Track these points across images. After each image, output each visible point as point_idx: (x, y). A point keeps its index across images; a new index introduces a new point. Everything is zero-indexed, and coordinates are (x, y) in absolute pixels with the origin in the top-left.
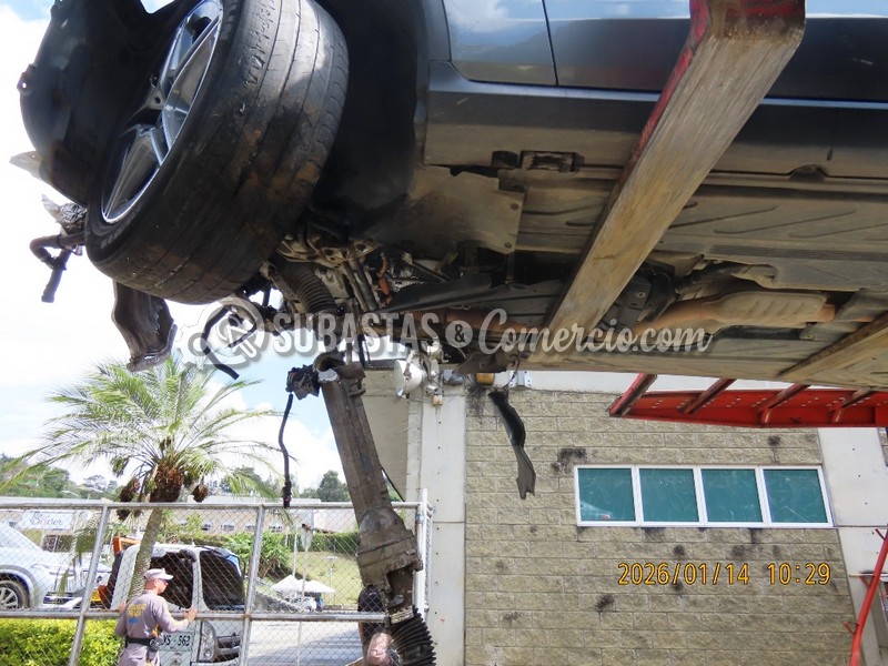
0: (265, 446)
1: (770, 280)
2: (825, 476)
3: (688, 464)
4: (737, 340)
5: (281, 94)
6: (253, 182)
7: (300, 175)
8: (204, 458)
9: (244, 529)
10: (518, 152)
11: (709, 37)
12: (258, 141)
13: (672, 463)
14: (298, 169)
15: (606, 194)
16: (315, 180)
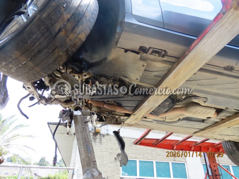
0: (26, 147)
1: (204, 102)
2: (187, 165)
3: (152, 160)
4: (187, 121)
5: (78, 6)
6: (62, 34)
7: (79, 36)
8: (5, 149)
9: (12, 174)
10: (148, 47)
11: (232, 8)
12: (68, 19)
13: (148, 159)
14: (79, 34)
15: (170, 66)
16: (84, 40)
